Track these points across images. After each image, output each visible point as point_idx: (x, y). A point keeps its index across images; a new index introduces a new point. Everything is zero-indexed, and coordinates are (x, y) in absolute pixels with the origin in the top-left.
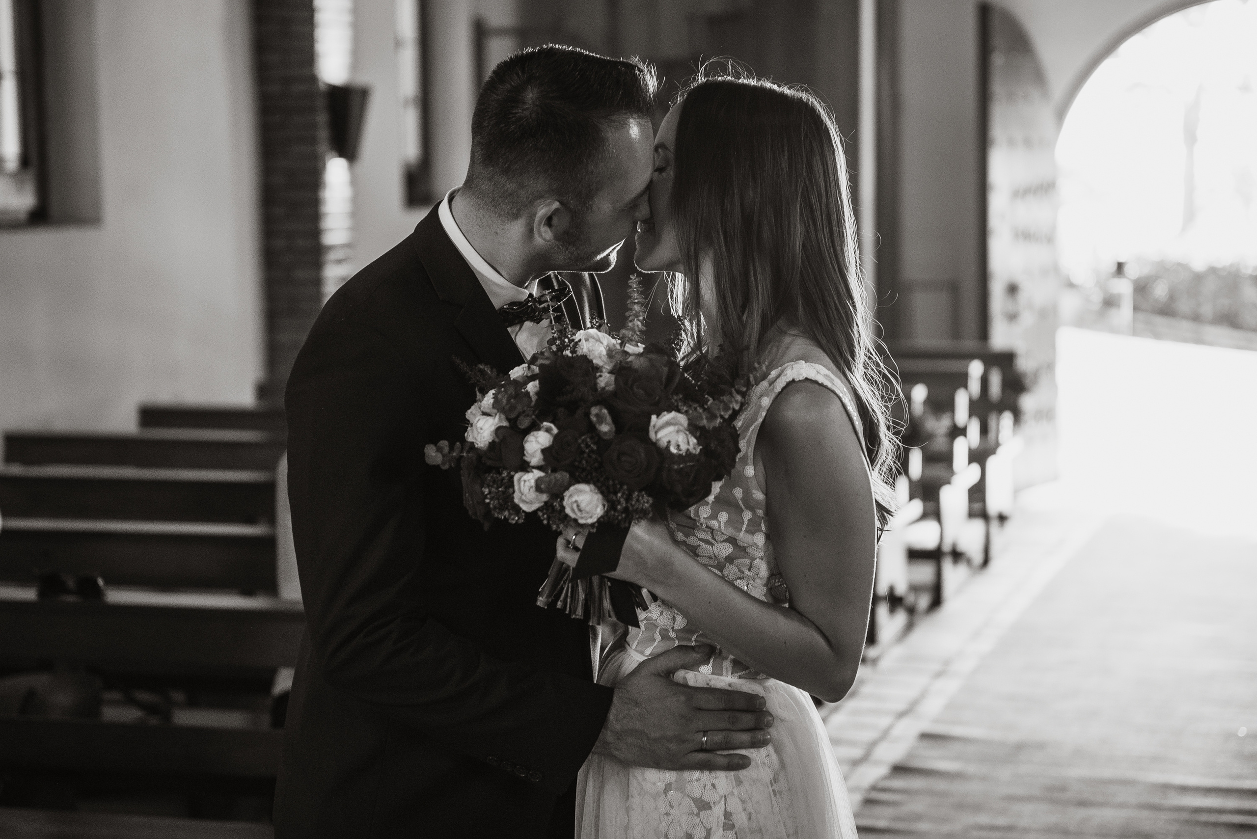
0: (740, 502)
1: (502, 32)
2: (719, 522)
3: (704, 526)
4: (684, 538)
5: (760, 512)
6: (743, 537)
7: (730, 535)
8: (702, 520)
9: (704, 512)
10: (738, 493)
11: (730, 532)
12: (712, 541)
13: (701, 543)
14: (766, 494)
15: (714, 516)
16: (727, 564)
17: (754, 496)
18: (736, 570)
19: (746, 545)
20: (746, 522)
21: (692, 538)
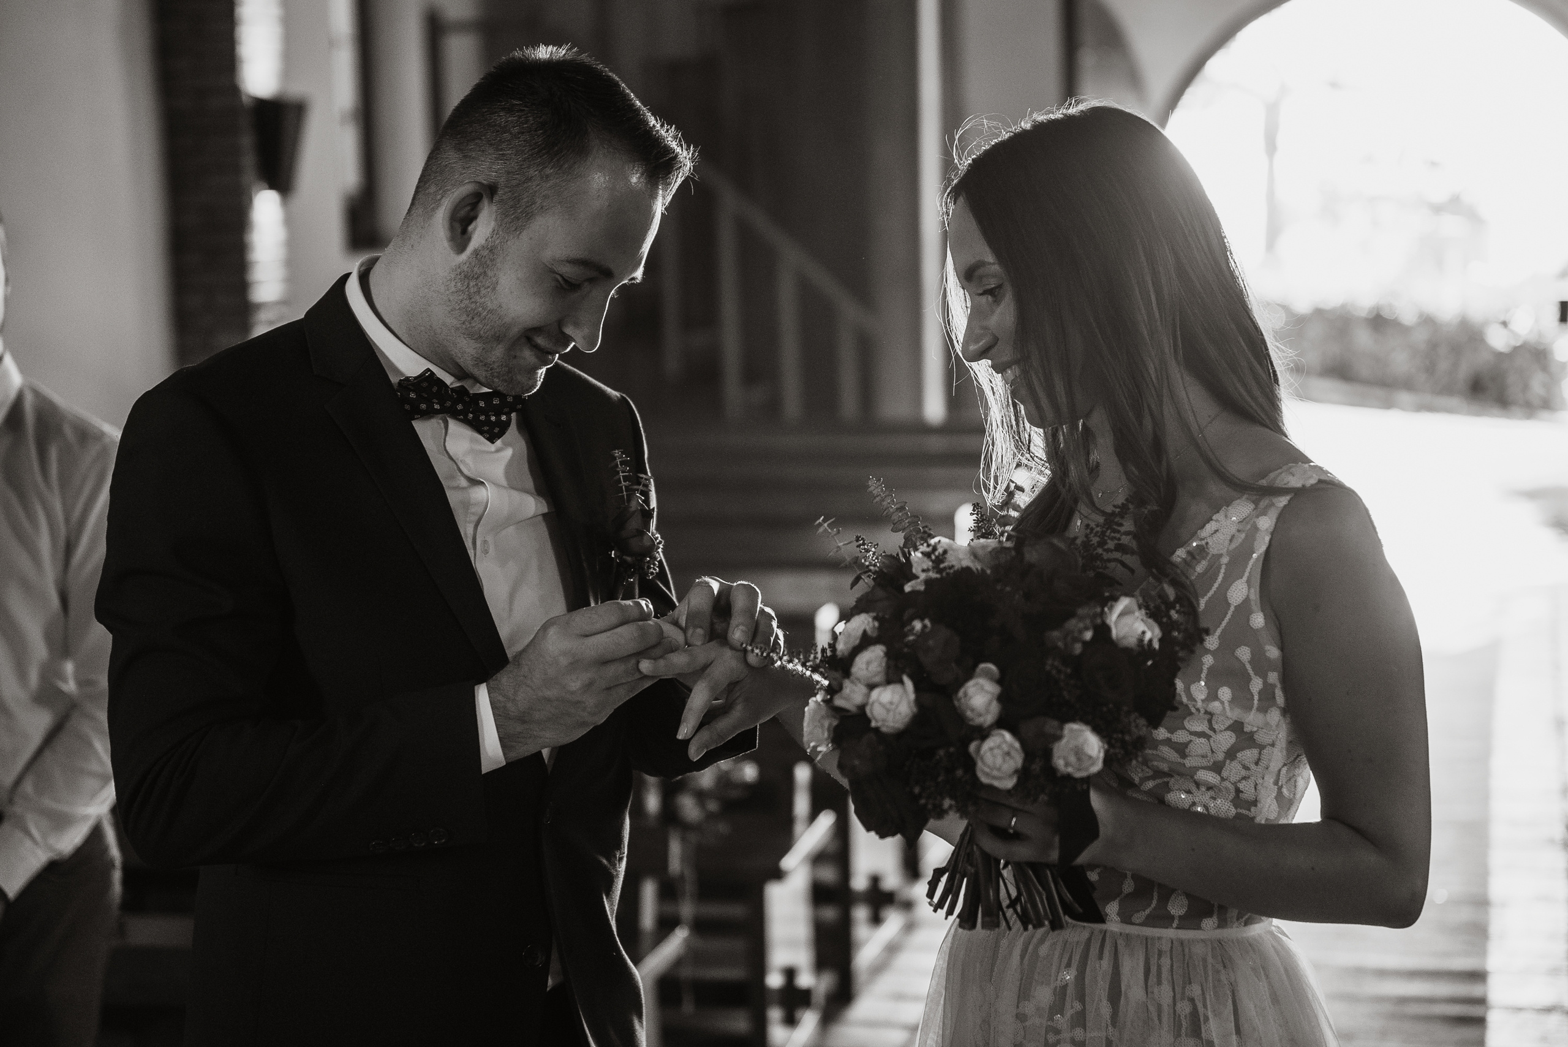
0: (1248, 667)
1: (462, 27)
2: (1222, 703)
3: (1202, 711)
4: (1168, 735)
5: (1273, 677)
6: (1252, 720)
7: (1236, 719)
8: (1199, 704)
9: (1199, 691)
10: (1244, 653)
11: (1234, 714)
12: (1211, 733)
13: (1193, 738)
14: (1282, 649)
15: (1213, 696)
16: (1228, 762)
17: (1268, 654)
18: (1239, 767)
19: (1255, 729)
20: (1256, 697)
21: (1180, 732)
